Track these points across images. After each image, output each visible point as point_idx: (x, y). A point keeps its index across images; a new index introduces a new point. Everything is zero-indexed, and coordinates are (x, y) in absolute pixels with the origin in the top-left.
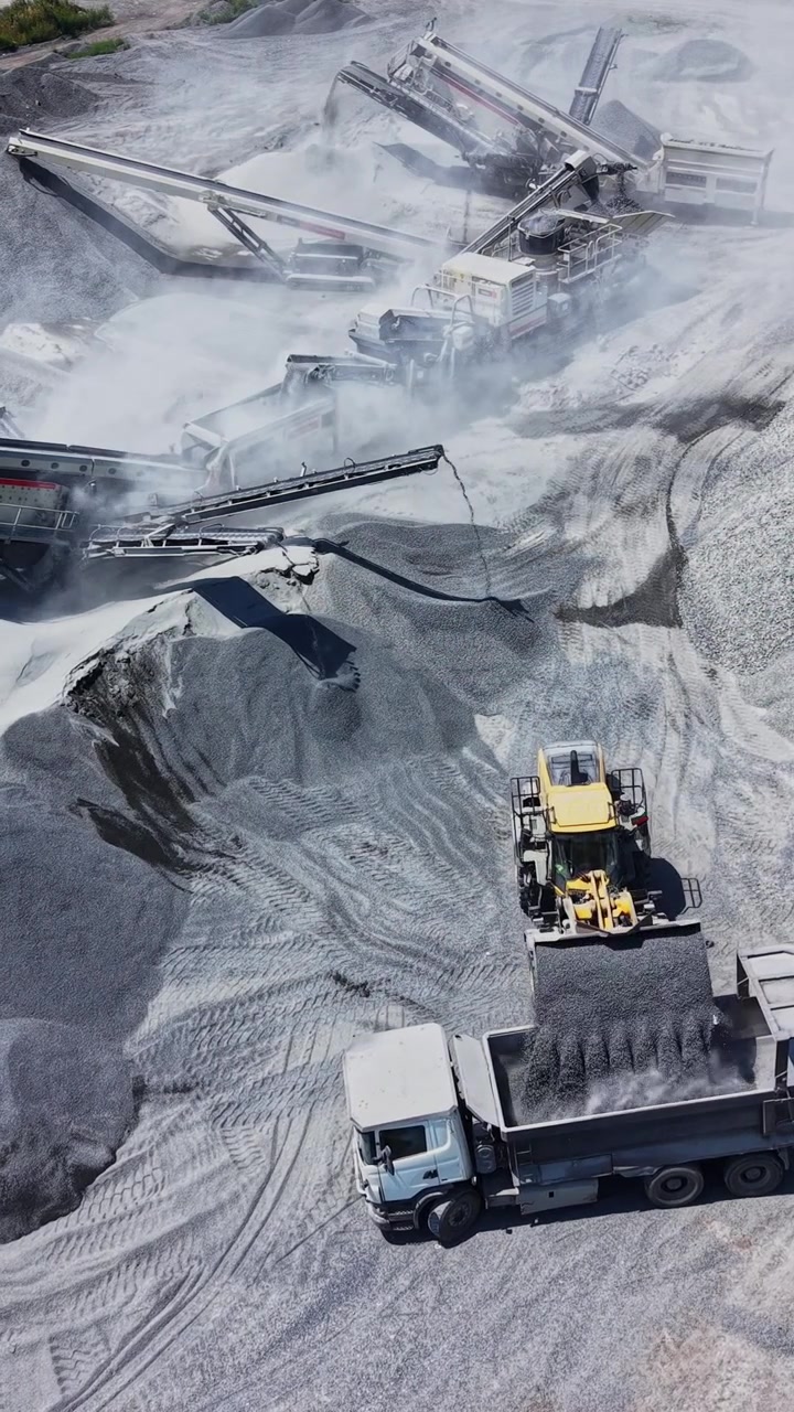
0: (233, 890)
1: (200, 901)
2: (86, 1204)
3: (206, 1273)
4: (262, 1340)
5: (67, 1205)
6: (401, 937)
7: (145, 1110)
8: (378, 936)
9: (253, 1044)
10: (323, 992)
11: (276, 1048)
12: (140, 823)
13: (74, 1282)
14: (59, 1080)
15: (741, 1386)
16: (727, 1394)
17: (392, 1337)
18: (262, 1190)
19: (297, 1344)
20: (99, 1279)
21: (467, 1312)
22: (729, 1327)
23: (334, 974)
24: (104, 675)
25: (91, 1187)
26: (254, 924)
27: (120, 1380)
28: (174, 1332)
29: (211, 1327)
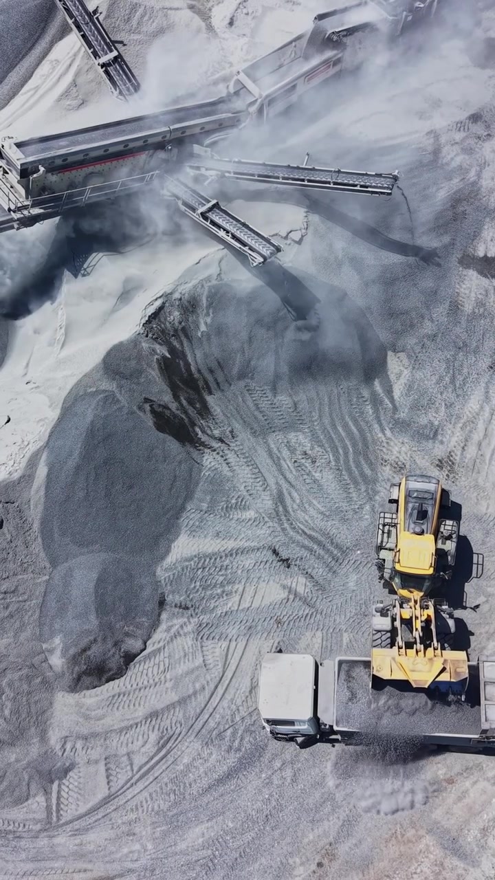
0: (225, 469)
1: (207, 474)
2: (129, 673)
3: (183, 733)
4: (205, 782)
5: (119, 673)
6: (313, 529)
7: (164, 616)
8: (301, 526)
9: (224, 586)
10: (265, 560)
11: (236, 592)
12: (178, 412)
13: (119, 726)
14: (120, 599)
15: (426, 868)
16: (418, 871)
17: (267, 796)
18: (216, 687)
19: (221, 789)
20: (131, 726)
21: (304, 789)
22: (429, 831)
23: (273, 548)
24: (165, 308)
25: (132, 663)
26: (234, 501)
27: (137, 789)
28: (164, 768)
29: (182, 768)
